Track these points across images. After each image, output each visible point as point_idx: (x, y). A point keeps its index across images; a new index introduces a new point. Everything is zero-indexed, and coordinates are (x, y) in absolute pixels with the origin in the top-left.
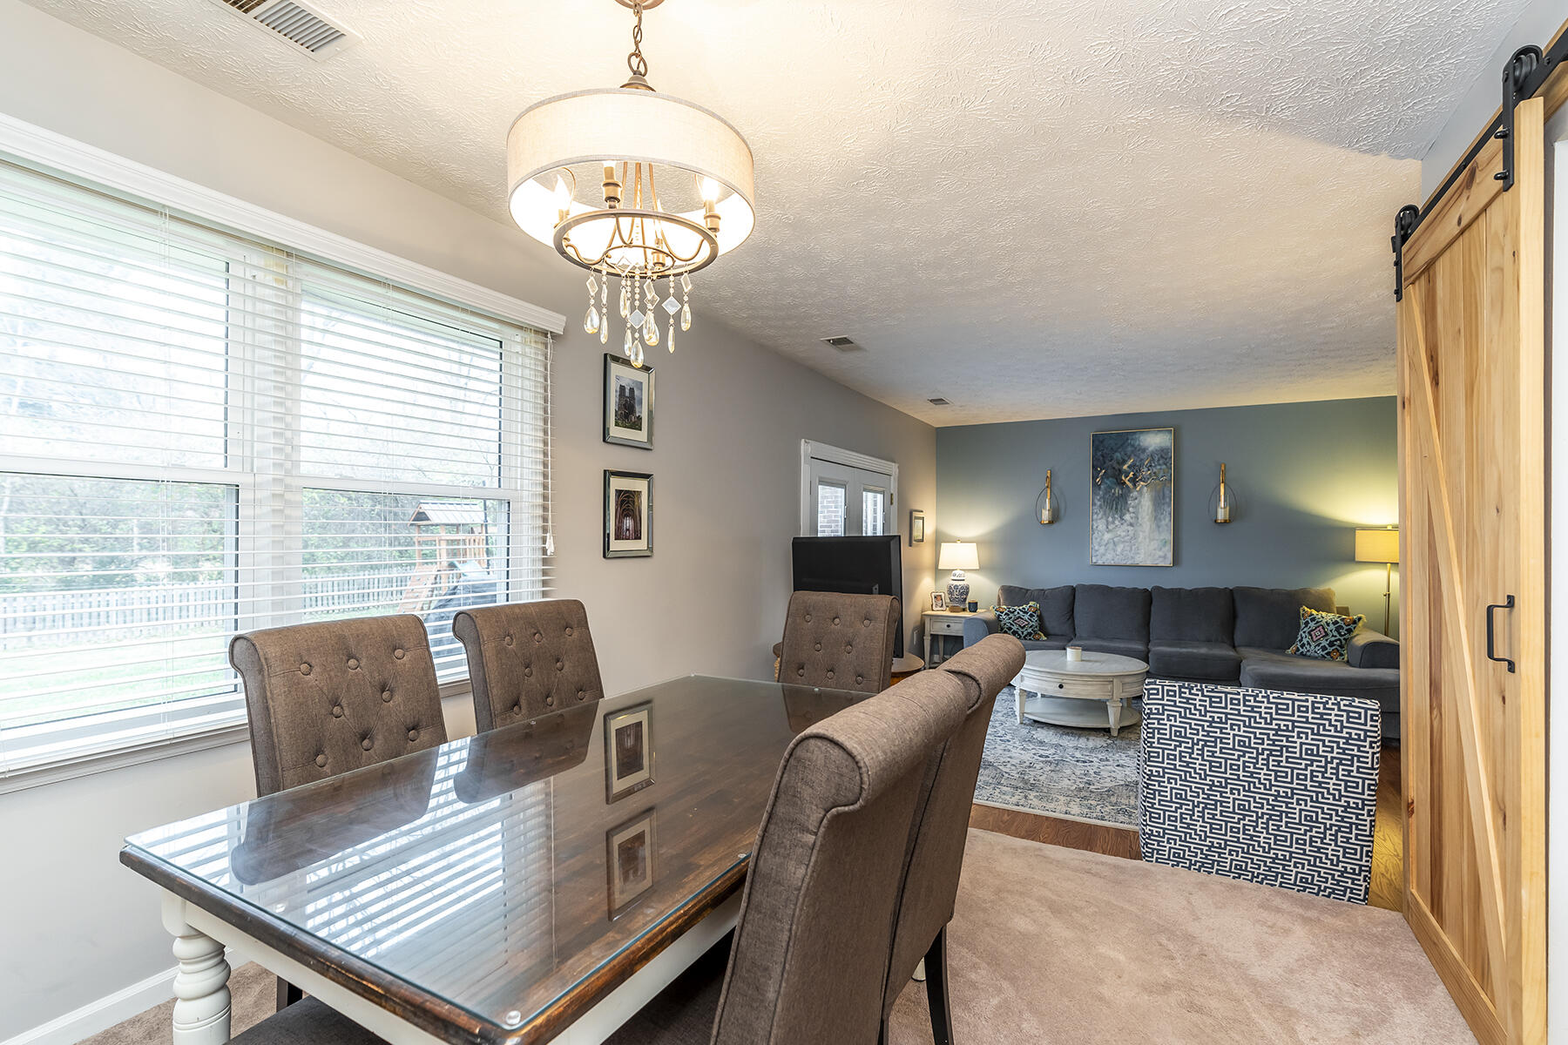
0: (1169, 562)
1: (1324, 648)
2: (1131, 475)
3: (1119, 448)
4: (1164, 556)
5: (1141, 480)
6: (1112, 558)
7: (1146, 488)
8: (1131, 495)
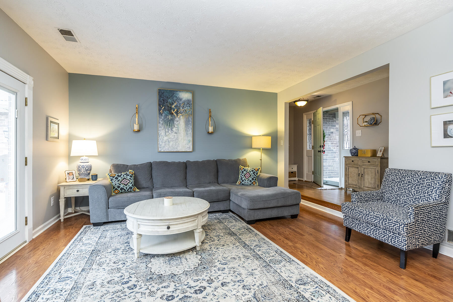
0: (191, 150)
1: (251, 181)
2: (176, 110)
3: (170, 97)
4: (188, 147)
5: (180, 113)
6: (168, 148)
7: (182, 117)
8: (176, 119)
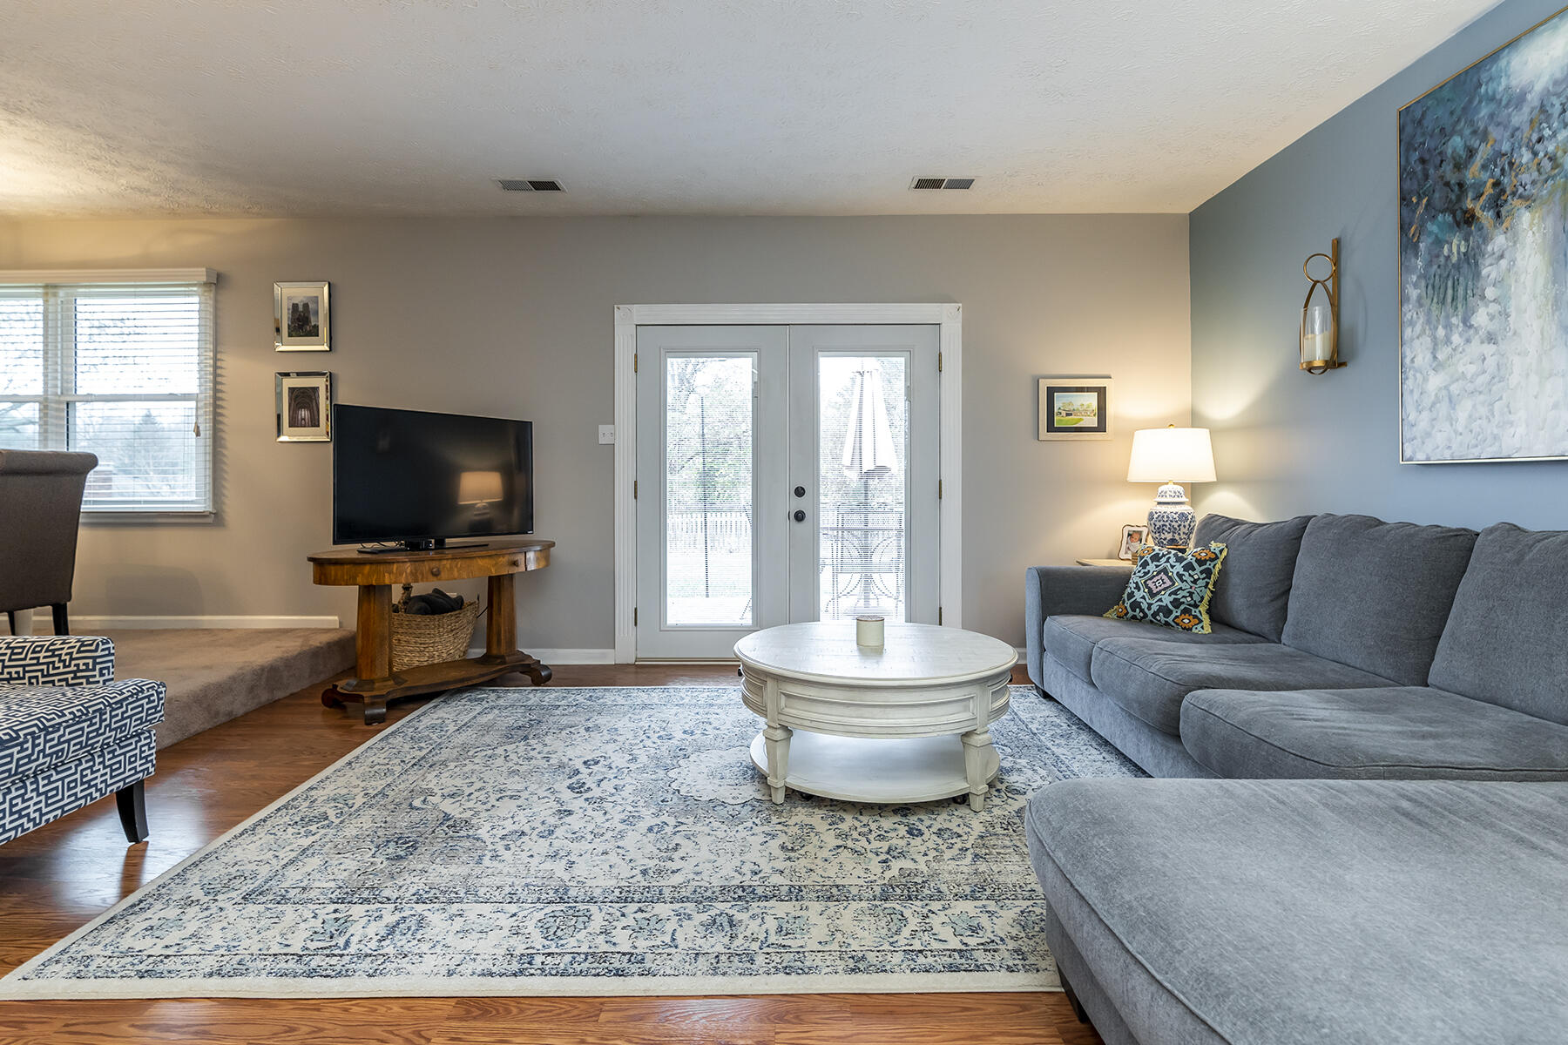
2: (1489, 188)
3: (1459, 119)
5: (1514, 194)
6: (1449, 440)
7: (1528, 214)
8: (1489, 248)
